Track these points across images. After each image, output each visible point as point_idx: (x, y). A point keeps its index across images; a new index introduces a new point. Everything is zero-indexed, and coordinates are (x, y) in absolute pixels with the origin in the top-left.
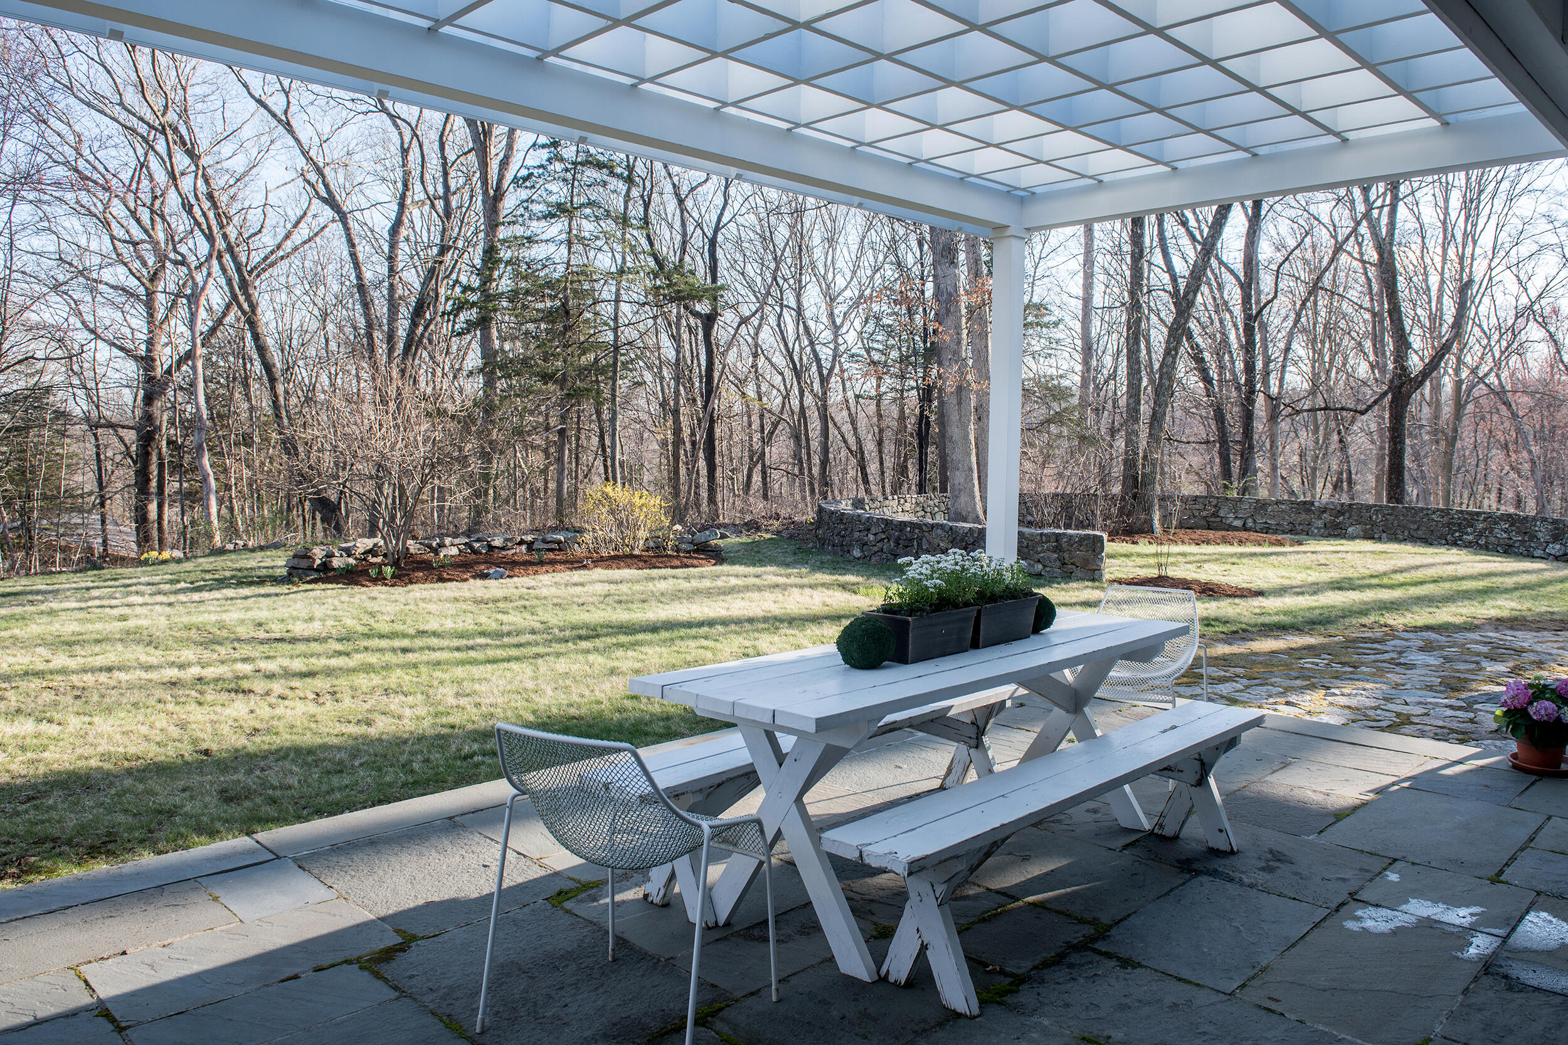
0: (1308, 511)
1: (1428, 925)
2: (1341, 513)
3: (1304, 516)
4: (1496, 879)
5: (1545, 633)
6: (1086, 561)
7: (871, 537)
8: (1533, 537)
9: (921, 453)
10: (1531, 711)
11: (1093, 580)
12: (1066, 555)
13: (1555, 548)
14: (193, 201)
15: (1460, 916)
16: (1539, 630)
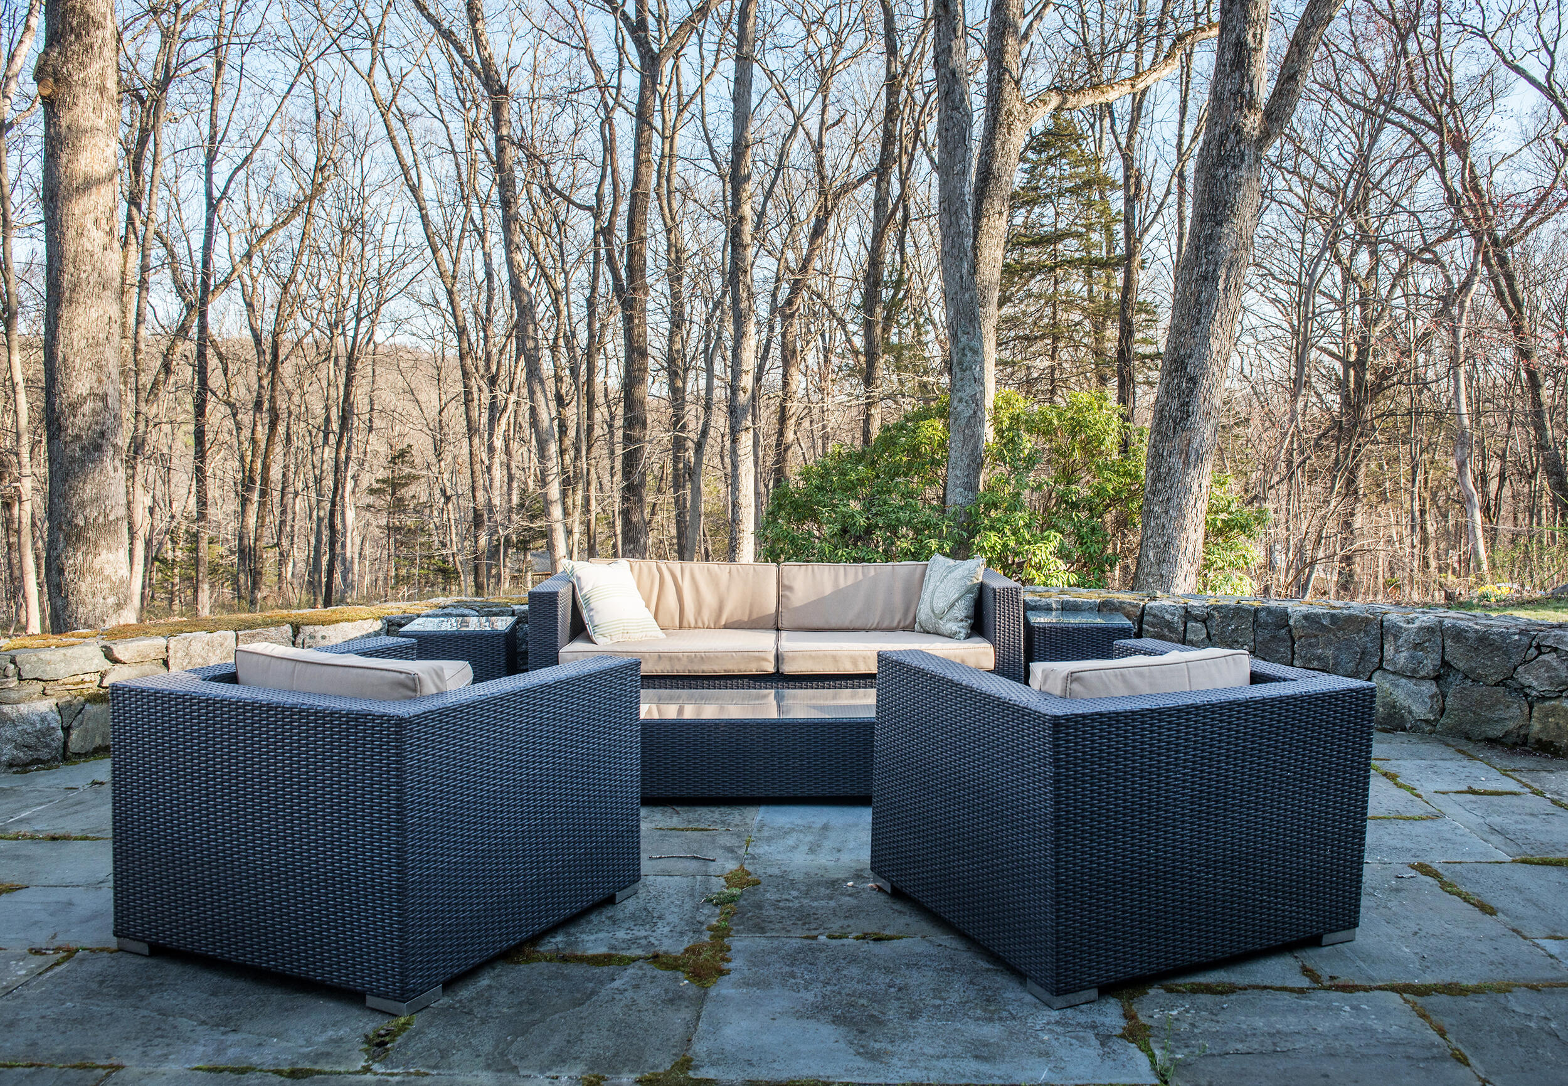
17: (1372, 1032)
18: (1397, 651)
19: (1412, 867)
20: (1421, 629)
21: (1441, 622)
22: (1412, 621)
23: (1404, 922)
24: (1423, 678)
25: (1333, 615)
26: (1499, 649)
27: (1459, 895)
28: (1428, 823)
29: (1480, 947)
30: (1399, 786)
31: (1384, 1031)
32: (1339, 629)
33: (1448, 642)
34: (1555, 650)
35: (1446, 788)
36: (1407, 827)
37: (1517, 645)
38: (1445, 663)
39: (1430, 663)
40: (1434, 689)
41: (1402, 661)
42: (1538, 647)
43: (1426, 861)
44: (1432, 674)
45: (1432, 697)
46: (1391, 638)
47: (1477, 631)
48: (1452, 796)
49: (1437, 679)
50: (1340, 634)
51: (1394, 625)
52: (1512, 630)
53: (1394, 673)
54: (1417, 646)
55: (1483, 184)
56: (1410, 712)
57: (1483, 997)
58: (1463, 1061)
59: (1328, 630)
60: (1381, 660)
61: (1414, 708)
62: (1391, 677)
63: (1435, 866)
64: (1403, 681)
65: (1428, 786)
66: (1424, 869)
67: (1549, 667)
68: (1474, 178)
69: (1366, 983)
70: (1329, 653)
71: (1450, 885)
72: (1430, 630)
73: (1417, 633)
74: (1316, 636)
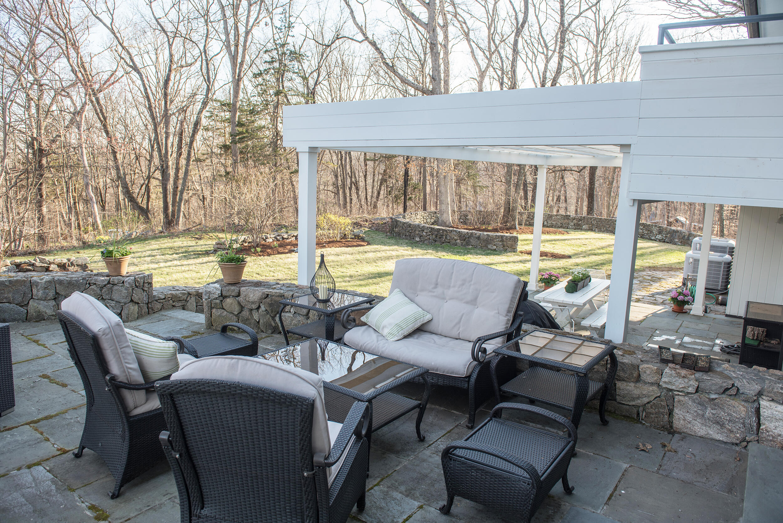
0: (568, 219)
1: (667, 339)
2: (580, 220)
3: (566, 221)
4: (677, 332)
5: (665, 272)
6: (512, 245)
7: (425, 234)
8: (651, 232)
9: (405, 189)
10: (678, 298)
11: (514, 252)
12: (505, 243)
13: (659, 237)
14: (77, 69)
15: (673, 338)
16: (663, 271)
17: (17, 441)
18: (38, 291)
19: (40, 376)
20: (46, 282)
21: (54, 278)
22: (43, 279)
23: (34, 399)
24: (49, 300)
25: (10, 281)
26: (75, 286)
27: (55, 383)
28: (48, 358)
29: (60, 400)
30: (39, 345)
31: (22, 440)
32: (13, 286)
33: (57, 286)
34: (95, 284)
35: (57, 342)
36: (40, 361)
37: (82, 284)
38: (57, 293)
39: (51, 294)
40: (54, 303)
41: (40, 294)
42: (89, 284)
43: (45, 373)
44: (53, 298)
45: (53, 306)
46: (35, 287)
47: (67, 280)
48: (59, 345)
49: (55, 299)
50: (13, 288)
51: (36, 282)
52: (80, 278)
53: (38, 299)
54: (45, 288)
55: (87, 66)
56: (46, 313)
57: (58, 417)
58: (48, 440)
59: (9, 287)
60: (32, 295)
61: (47, 311)
62: (37, 301)
63: (49, 374)
64: (42, 302)
65: (49, 343)
66: (45, 376)
67: (94, 290)
68: (82, 63)
69: (17, 425)
70: (10, 295)
71: (53, 380)
72: (50, 282)
73: (45, 283)
74: (3, 290)
